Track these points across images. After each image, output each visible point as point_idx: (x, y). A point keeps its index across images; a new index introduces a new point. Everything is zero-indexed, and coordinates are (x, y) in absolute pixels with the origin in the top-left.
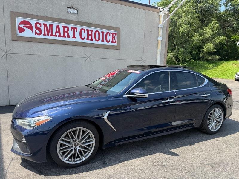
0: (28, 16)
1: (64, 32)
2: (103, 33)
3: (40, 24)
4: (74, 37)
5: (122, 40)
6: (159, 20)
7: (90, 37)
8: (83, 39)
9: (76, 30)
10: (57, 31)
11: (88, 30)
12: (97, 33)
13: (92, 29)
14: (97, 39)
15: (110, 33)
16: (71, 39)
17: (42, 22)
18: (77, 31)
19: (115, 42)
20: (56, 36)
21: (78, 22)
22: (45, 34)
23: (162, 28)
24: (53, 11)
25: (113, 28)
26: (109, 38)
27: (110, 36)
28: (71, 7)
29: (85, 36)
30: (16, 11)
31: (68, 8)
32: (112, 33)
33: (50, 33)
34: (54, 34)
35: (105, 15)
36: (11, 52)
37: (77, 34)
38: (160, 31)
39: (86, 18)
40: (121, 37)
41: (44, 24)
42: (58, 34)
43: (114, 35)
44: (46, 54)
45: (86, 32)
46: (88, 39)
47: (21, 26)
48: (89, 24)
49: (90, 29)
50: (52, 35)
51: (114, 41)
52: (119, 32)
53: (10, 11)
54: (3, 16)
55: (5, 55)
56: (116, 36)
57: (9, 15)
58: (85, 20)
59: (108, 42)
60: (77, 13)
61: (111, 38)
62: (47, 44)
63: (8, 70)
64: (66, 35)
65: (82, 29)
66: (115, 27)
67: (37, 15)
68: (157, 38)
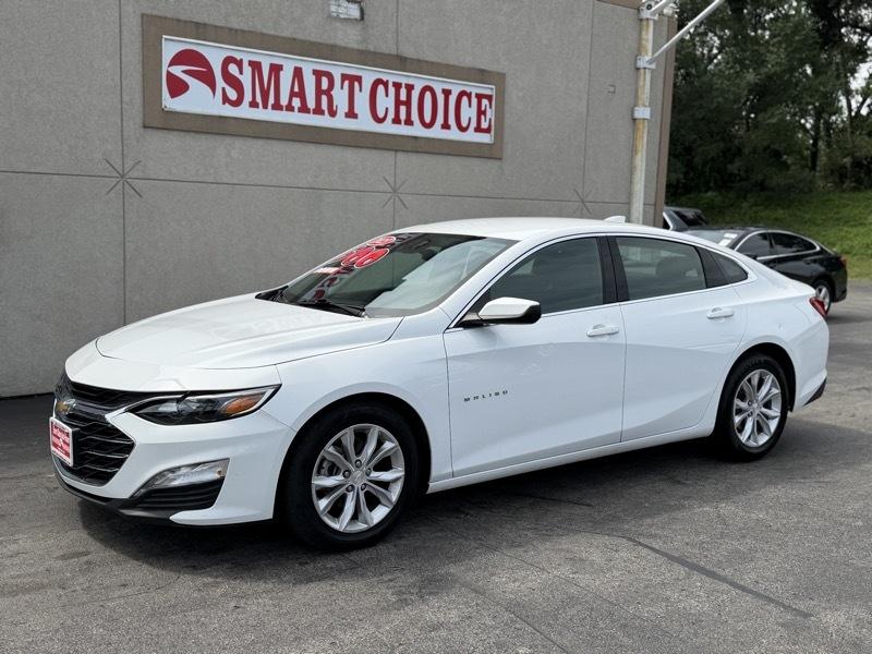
0: (201, 29)
1: (319, 92)
2: (447, 93)
3: (239, 64)
4: (351, 114)
5: (508, 120)
6: (640, 39)
7: (403, 109)
8: (380, 121)
9: (356, 84)
11: (397, 86)
12: (428, 95)
13: (410, 82)
14: (428, 117)
15: (469, 96)
16: (340, 122)
17: (246, 55)
18: (361, 90)
19: (488, 131)
20: (290, 108)
21: (362, 51)
22: (253, 104)
23: (652, 71)
24: (283, 12)
25: (481, 75)
26: (468, 112)
27: (470, 106)
29: (387, 109)
30: (161, 14)
32: (477, 95)
33: (271, 100)
34: (284, 101)
35: (456, 25)
36: (141, 175)
37: (362, 100)
38: (641, 83)
39: (390, 37)
40: (507, 108)
41: (251, 63)
42: (296, 102)
43: (485, 102)
44: (257, 182)
45: (392, 90)
46: (397, 120)
47: (177, 70)
48: (401, 62)
49: (404, 81)
50: (277, 106)
51: (484, 125)
52: (501, 92)
53: (143, 15)
54: (117, 31)
55: (120, 186)
56: (491, 107)
57: (137, 30)
58: (388, 47)
59: (463, 129)
60: (362, 18)
61: (472, 112)
62: (260, 142)
63: (127, 244)
64: (324, 106)
65: (378, 82)
66: (489, 72)
67: (231, 29)
68: (633, 112)
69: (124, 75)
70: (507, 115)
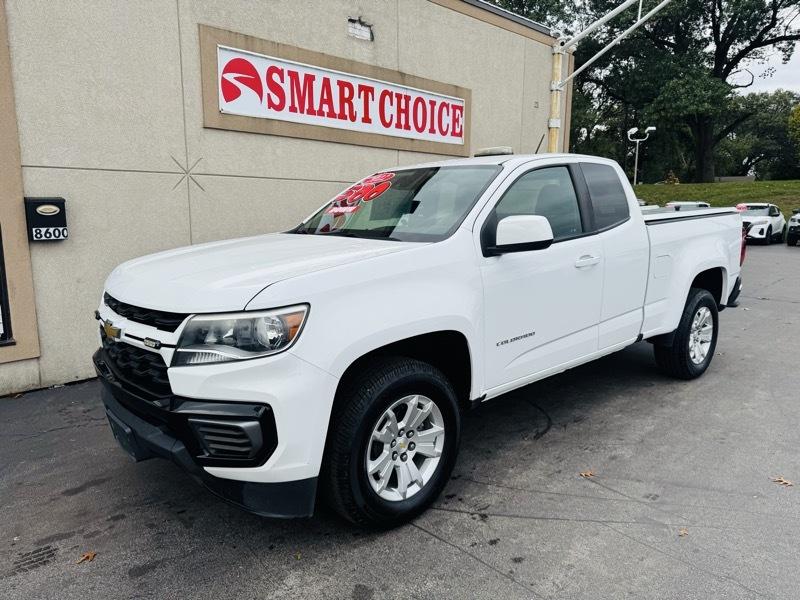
0: (249, 41)
1: (343, 100)
2: (433, 103)
4: (367, 120)
5: (472, 128)
6: (553, 68)
7: (403, 116)
8: (387, 125)
9: (370, 95)
11: (399, 96)
12: (420, 105)
13: (409, 93)
14: (420, 123)
15: (447, 106)
16: (358, 126)
17: (286, 66)
18: (373, 99)
19: (460, 135)
20: (321, 113)
21: (375, 68)
23: (562, 92)
24: (314, 30)
25: (456, 90)
26: (447, 120)
27: (448, 115)
28: (357, 19)
29: (392, 116)
30: (214, 25)
31: (351, 21)
32: (453, 106)
33: (307, 106)
34: (316, 107)
36: (202, 171)
37: (374, 107)
38: (554, 101)
39: (392, 55)
40: (472, 117)
41: (290, 73)
42: (326, 108)
43: (458, 112)
44: (297, 177)
45: (395, 100)
46: (398, 126)
47: (230, 77)
48: (402, 77)
49: (403, 93)
50: (311, 112)
51: (458, 130)
52: (469, 104)
53: (199, 25)
54: (177, 39)
55: (185, 181)
56: (462, 116)
57: (194, 37)
58: (391, 64)
59: (444, 134)
60: (372, 39)
61: (450, 120)
62: (299, 142)
63: (193, 233)
64: (347, 113)
65: (385, 93)
66: (461, 88)
67: (273, 43)
68: (549, 122)
69: (184, 80)
70: (472, 123)
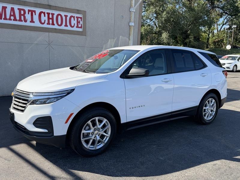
1: (20, 15)
2: (66, 16)
4: (32, 21)
5: (87, 26)
6: (131, 3)
7: (51, 21)
8: (43, 24)
9: (34, 13)
10: (12, 14)
11: (48, 14)
12: (59, 17)
13: (53, 13)
14: (60, 23)
15: (74, 17)
16: (28, 24)
18: (35, 15)
19: (81, 27)
20: (10, 19)
21: (36, 4)
23: (134, 12)
25: (78, 12)
27: (74, 20)
29: (45, 20)
32: (77, 17)
33: (3, 17)
34: (8, 17)
37: (36, 18)
38: (131, 16)
40: (87, 21)
42: (12, 18)
43: (79, 19)
45: (46, 15)
46: (48, 24)
48: (49, 7)
49: (51, 12)
50: (5, 19)
51: (80, 26)
52: (85, 16)
56: (81, 21)
59: (72, 27)
61: (75, 22)
64: (23, 19)
65: (41, 12)
66: (80, 10)
68: (129, 23)
70: (87, 23)
